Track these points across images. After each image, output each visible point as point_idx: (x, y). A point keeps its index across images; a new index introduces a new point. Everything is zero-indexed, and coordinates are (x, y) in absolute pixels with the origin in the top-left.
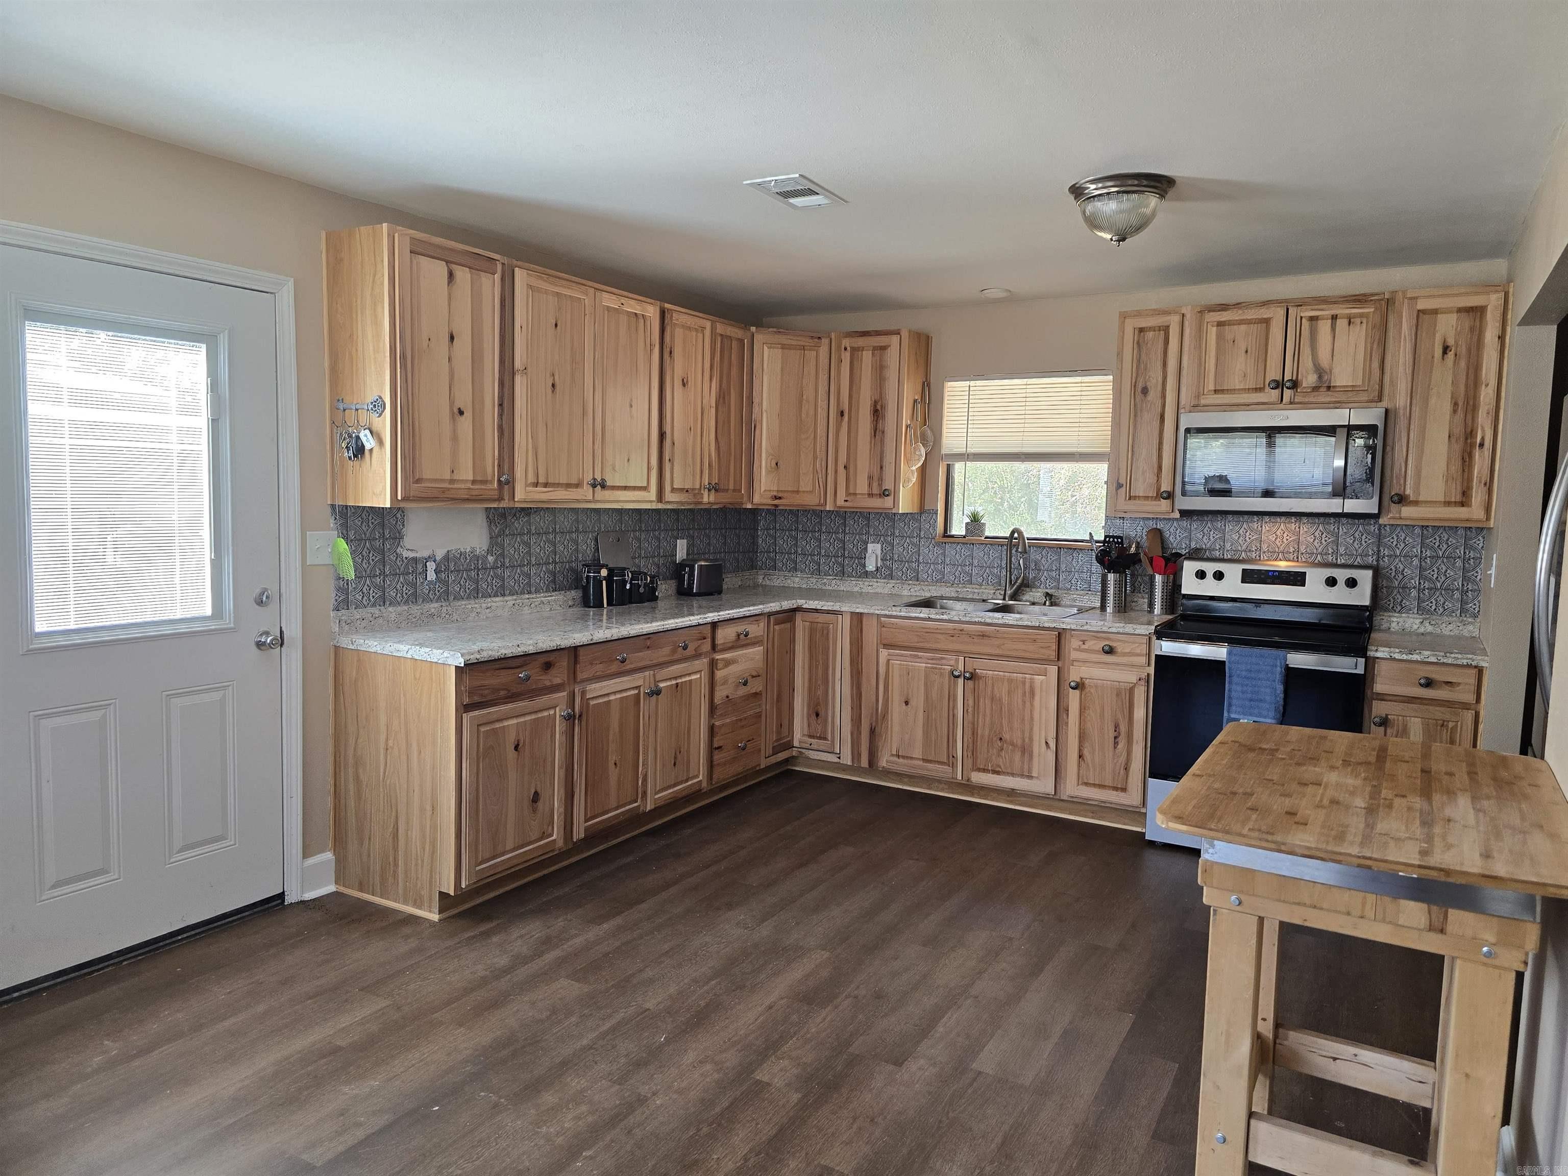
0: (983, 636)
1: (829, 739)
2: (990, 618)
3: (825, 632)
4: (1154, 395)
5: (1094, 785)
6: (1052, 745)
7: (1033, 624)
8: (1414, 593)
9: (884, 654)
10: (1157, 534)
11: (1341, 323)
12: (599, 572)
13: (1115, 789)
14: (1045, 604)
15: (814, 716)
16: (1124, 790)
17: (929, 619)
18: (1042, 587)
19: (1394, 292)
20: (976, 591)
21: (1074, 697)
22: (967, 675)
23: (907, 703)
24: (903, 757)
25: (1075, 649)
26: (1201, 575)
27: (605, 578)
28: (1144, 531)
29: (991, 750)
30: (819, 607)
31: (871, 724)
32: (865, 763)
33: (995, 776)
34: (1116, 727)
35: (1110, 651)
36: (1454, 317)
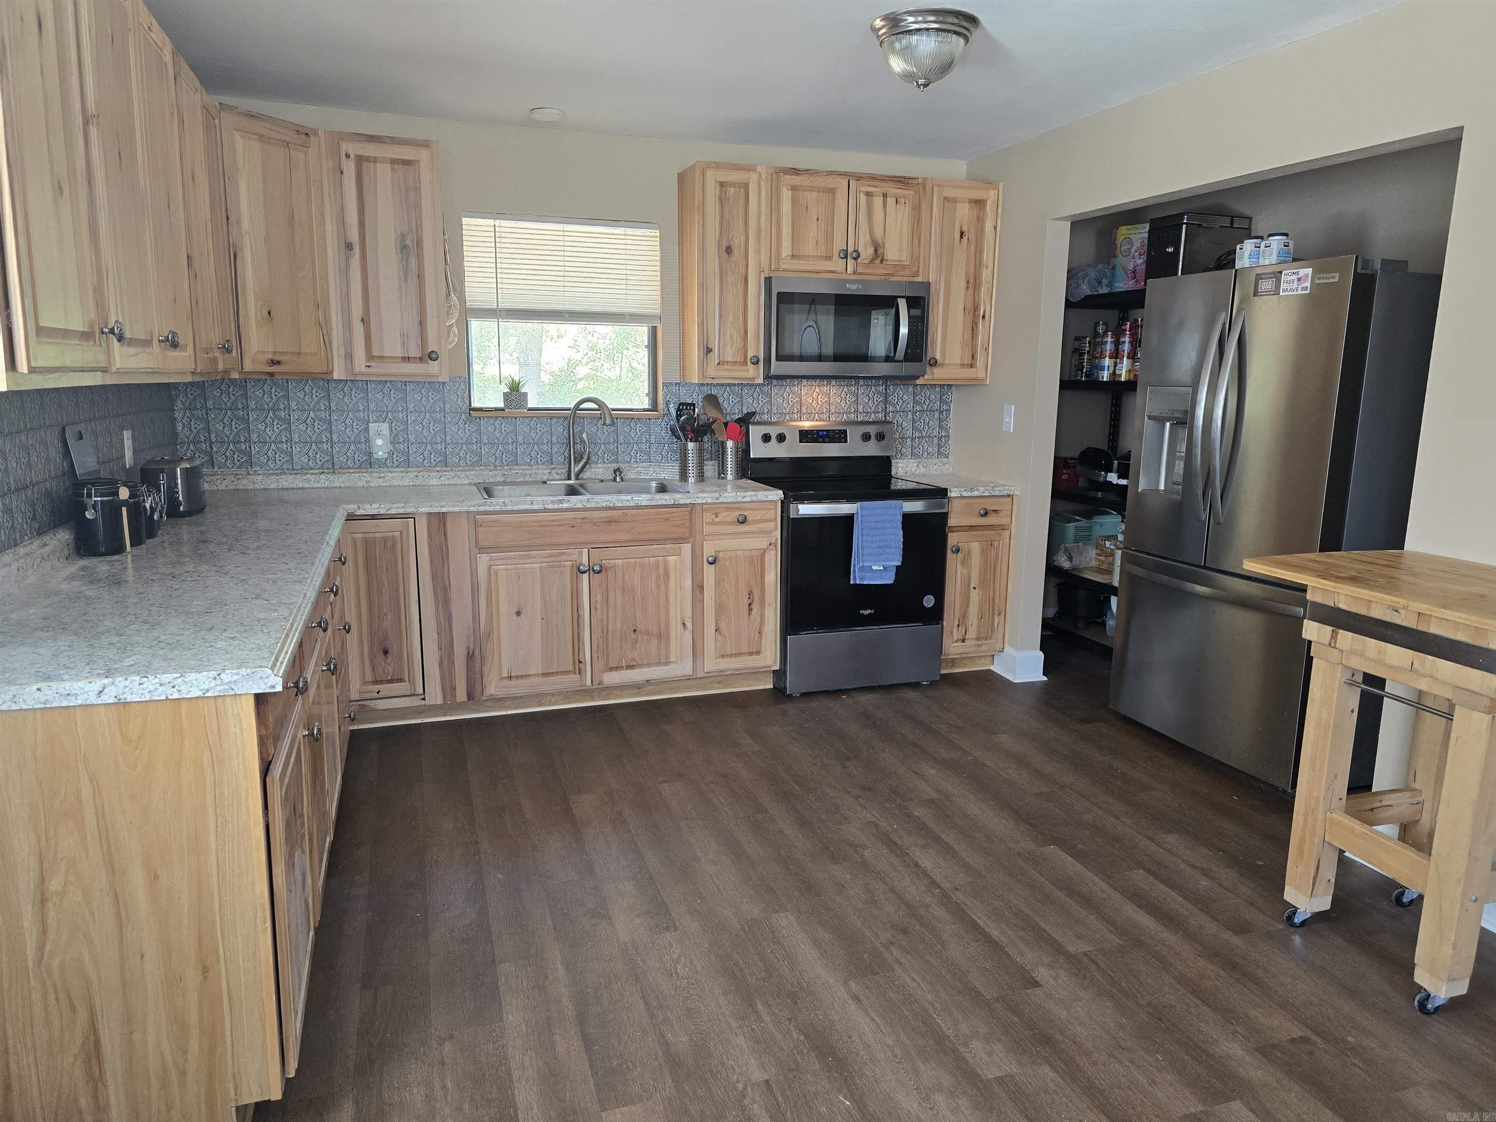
0: (610, 522)
1: (407, 680)
2: (618, 500)
3: (389, 544)
4: (737, 253)
5: (731, 655)
6: (689, 625)
7: (668, 503)
8: (909, 442)
9: (483, 560)
10: (712, 400)
11: (891, 201)
12: (117, 494)
13: (751, 654)
14: (615, 480)
15: (381, 655)
16: (758, 653)
17: (546, 510)
18: (599, 461)
19: (925, 179)
20: (528, 472)
21: (709, 572)
22: (597, 568)
23: (518, 613)
24: (517, 677)
25: (707, 523)
26: (766, 438)
27: (125, 503)
28: (700, 397)
29: (624, 645)
30: (382, 511)
31: (468, 648)
32: (461, 695)
33: (629, 671)
34: (750, 593)
35: (743, 521)
36: (967, 206)
